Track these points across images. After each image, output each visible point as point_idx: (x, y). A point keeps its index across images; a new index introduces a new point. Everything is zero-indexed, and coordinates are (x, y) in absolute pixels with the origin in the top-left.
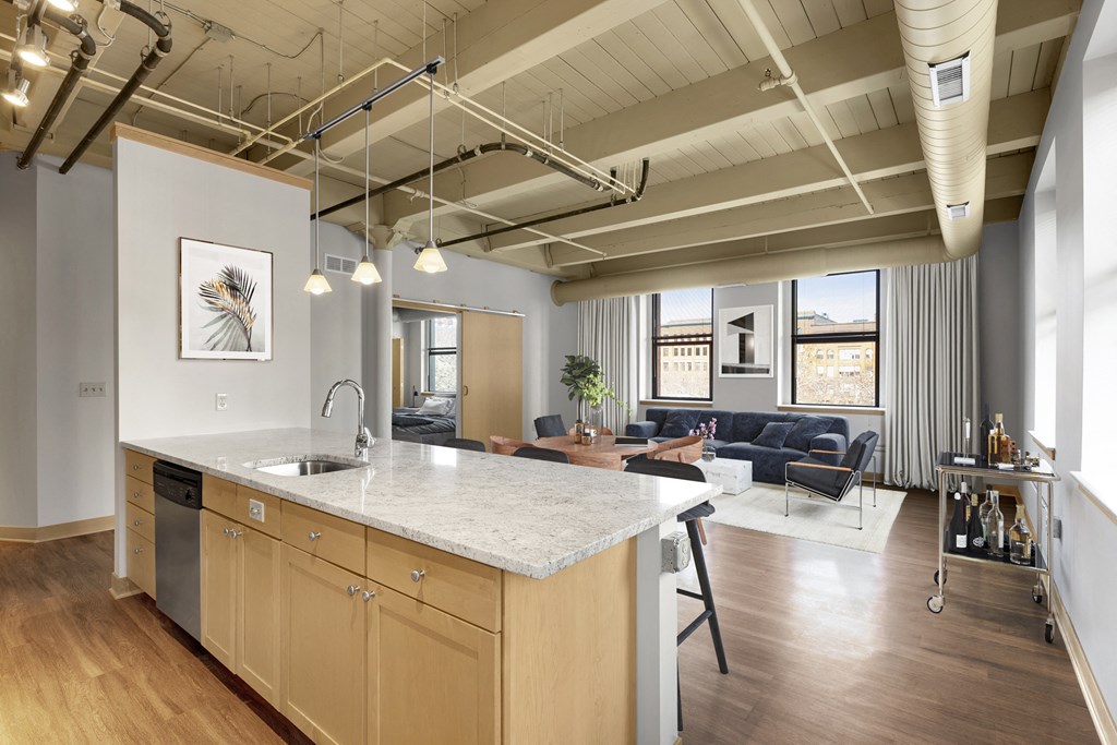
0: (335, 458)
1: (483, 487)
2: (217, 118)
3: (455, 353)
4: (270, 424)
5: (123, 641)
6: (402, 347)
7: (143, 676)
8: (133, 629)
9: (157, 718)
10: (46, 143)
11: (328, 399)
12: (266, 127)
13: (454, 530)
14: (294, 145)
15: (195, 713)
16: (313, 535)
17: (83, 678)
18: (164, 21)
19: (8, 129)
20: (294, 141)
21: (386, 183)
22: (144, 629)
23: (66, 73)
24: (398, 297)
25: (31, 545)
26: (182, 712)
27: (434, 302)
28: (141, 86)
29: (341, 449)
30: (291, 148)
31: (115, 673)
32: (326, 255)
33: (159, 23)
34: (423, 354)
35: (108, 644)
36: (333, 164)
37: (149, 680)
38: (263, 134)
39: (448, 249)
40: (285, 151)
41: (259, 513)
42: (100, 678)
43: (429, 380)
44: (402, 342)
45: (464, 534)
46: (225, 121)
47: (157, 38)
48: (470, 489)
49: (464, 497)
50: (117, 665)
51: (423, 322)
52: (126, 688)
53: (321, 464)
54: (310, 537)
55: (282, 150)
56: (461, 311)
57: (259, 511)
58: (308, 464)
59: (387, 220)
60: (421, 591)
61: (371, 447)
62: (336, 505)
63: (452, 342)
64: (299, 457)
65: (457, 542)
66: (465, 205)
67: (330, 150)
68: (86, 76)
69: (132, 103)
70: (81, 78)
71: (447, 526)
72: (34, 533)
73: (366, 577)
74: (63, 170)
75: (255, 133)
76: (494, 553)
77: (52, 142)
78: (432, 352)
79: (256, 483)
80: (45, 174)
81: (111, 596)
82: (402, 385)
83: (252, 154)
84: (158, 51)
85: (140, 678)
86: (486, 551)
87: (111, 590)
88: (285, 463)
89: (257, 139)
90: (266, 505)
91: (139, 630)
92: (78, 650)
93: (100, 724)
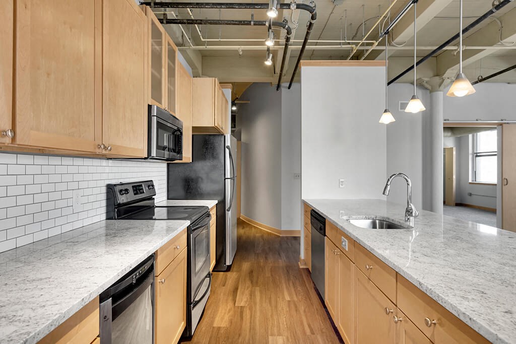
0: (393, 220)
1: (504, 264)
2: (340, 44)
3: (495, 155)
4: (364, 196)
5: (299, 288)
6: (454, 153)
7: (303, 308)
8: (303, 284)
9: (304, 333)
10: (283, 78)
11: (387, 185)
12: (362, 40)
13: (463, 297)
14: (377, 44)
15: (319, 337)
16: (368, 267)
17: (284, 298)
18: (312, 5)
19: (273, 76)
20: (376, 41)
21: (435, 48)
22: (307, 285)
23: (284, 46)
24: (448, 120)
25: (279, 236)
26: (314, 334)
27: (477, 120)
28: (308, 41)
29: (397, 216)
30: (374, 47)
31: (294, 301)
32: (400, 102)
33: (310, 7)
34: (470, 157)
35: (294, 287)
36: (400, 48)
37: (305, 311)
38: (360, 44)
39: (489, 82)
40: (372, 49)
41: (345, 245)
42: (289, 301)
43: (475, 173)
44: (454, 149)
45: (472, 304)
46: (344, 44)
47: (311, 15)
48: (490, 263)
49: (482, 269)
50: (295, 299)
51: (470, 136)
52: (296, 311)
53: (385, 223)
54: (366, 268)
55: (371, 49)
56: (501, 125)
57: (346, 244)
58: (377, 221)
59: (439, 73)
60: (433, 335)
61: (416, 217)
62: (380, 252)
63: (494, 147)
64: (373, 217)
65: (463, 310)
66: (502, 45)
67: (398, 40)
68: (291, 45)
69: (307, 50)
70: (289, 47)
71: (457, 292)
72: (280, 232)
73: (396, 306)
74: (289, 88)
75: (357, 44)
76: (500, 336)
77: (285, 77)
78: (477, 155)
79: (344, 229)
80: (284, 90)
81: (299, 266)
82: (454, 177)
83: (357, 57)
84: (312, 21)
85: (302, 308)
86: (492, 331)
87: (299, 263)
88: (364, 219)
89: (359, 47)
90: (349, 242)
91: (306, 285)
92: (284, 286)
93: (285, 323)
